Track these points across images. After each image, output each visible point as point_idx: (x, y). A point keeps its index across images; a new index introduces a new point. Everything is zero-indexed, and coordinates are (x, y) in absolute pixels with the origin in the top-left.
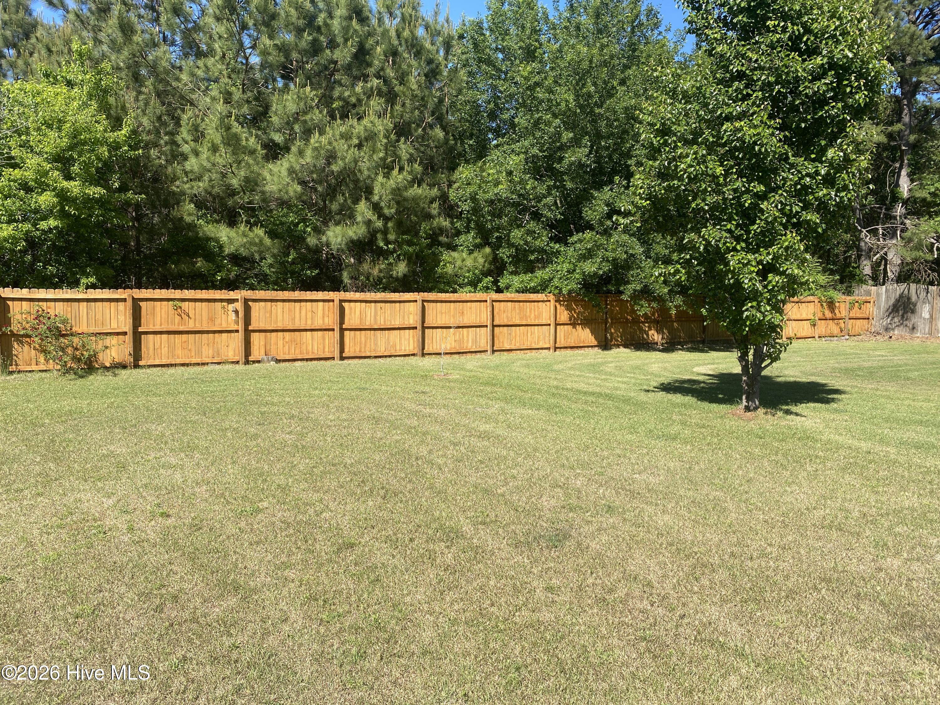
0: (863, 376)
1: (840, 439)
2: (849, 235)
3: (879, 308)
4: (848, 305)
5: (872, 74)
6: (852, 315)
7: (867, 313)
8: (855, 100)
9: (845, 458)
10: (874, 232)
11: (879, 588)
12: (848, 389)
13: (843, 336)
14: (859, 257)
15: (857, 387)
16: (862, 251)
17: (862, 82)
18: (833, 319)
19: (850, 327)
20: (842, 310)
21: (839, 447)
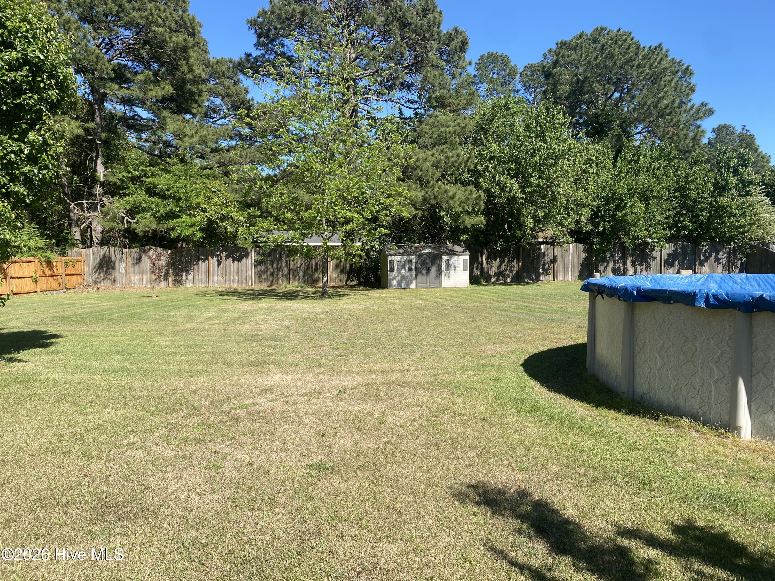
0: (76, 321)
1: (56, 376)
2: (61, 207)
3: (88, 266)
4: (64, 264)
5: (61, 77)
6: (68, 272)
7: (80, 270)
8: (49, 95)
9: (60, 391)
10: (80, 206)
11: (84, 491)
12: (64, 333)
13: (62, 290)
14: (70, 225)
15: (72, 330)
16: (72, 220)
17: (53, 82)
18: (52, 276)
19: (67, 282)
20: (59, 268)
21: (55, 382)
